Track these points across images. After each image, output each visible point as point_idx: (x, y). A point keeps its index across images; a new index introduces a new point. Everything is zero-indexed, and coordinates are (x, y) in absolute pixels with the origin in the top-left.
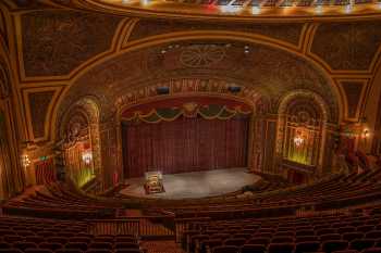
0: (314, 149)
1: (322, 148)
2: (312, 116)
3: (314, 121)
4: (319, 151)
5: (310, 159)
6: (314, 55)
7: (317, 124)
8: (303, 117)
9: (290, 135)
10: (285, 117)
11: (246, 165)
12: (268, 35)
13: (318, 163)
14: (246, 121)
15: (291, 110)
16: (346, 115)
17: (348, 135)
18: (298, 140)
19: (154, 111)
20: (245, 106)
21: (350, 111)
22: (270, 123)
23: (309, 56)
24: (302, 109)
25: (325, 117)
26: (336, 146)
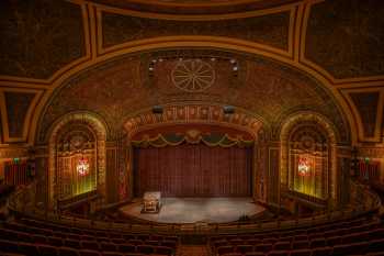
0: (323, 179)
1: (334, 178)
2: (316, 141)
3: (320, 145)
4: (330, 182)
5: (319, 190)
6: (309, 63)
7: (324, 149)
8: (307, 144)
9: (294, 162)
10: (287, 145)
11: (251, 195)
12: (251, 39)
13: (330, 196)
14: (249, 149)
15: (293, 137)
16: (361, 134)
17: (367, 159)
18: (304, 168)
19: (160, 135)
20: (247, 135)
21: (366, 130)
22: (272, 151)
23: (303, 64)
24: (305, 133)
25: (334, 139)
26: (352, 172)
